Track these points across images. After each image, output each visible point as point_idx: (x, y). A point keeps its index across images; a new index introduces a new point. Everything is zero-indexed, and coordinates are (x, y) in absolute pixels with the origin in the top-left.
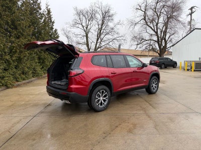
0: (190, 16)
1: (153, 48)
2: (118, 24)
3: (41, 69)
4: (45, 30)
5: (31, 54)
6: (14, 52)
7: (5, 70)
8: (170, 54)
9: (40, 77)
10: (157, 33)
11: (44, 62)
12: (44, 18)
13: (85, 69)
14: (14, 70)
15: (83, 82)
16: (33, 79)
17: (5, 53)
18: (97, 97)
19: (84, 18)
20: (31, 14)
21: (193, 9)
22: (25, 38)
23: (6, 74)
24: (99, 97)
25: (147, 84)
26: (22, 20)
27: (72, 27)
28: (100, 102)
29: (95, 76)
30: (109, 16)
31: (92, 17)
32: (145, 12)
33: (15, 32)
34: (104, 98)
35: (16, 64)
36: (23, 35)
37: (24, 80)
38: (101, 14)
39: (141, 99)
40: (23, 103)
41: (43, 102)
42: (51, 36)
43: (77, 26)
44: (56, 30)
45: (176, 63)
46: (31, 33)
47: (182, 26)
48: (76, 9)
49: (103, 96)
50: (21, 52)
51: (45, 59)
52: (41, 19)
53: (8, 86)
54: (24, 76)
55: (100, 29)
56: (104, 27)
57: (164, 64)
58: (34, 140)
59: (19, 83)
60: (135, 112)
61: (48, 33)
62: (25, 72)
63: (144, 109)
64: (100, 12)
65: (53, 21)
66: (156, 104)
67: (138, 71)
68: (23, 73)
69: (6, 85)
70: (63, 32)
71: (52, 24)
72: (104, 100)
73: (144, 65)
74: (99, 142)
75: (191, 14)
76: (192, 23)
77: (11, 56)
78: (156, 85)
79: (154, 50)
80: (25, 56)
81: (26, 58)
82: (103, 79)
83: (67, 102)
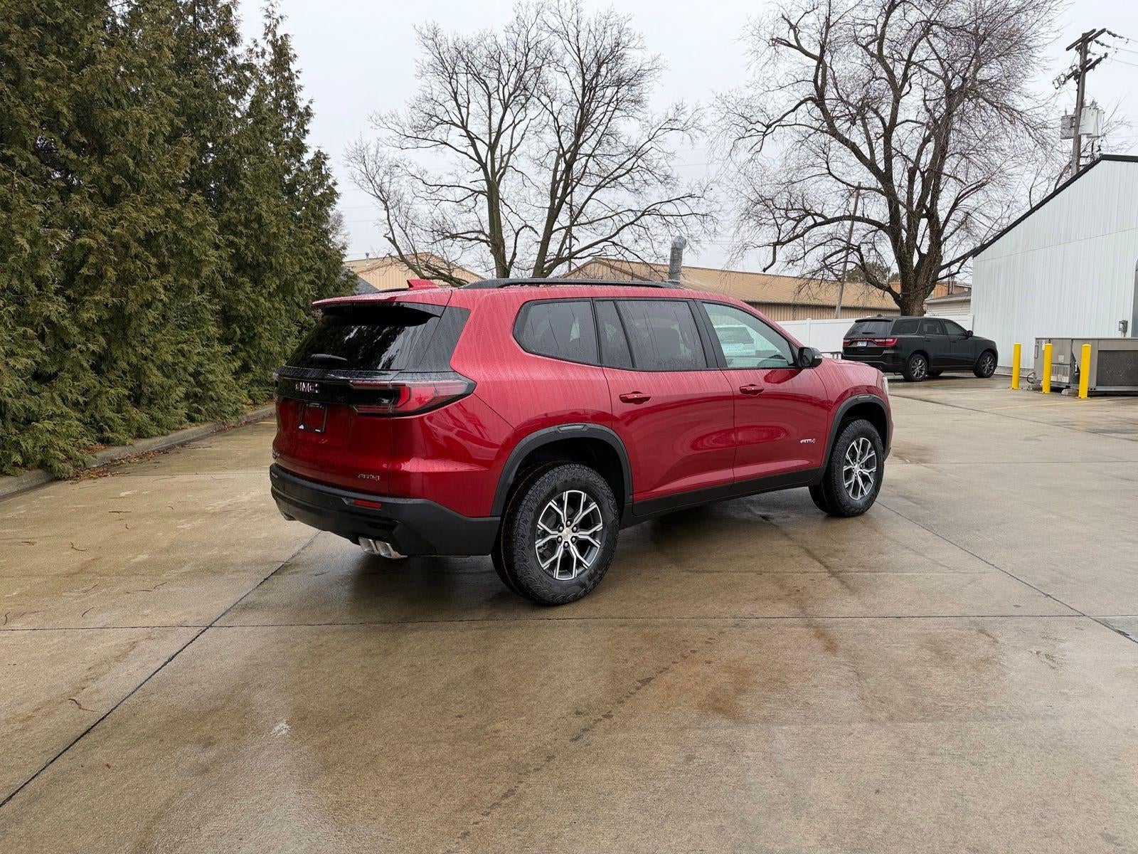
0: (1072, 83)
1: (863, 266)
2: (670, 124)
3: (236, 374)
4: (262, 157)
5: (180, 292)
6: (87, 279)
7: (40, 377)
8: (962, 296)
9: (233, 421)
10: (885, 177)
11: (249, 339)
12: (252, 91)
13: (480, 374)
14: (90, 379)
15: (467, 444)
16: (191, 430)
17: (40, 283)
18: (541, 525)
19: (478, 90)
20: (183, 66)
21: (1092, 47)
22: (151, 203)
23: (46, 401)
24: (557, 524)
25: (819, 463)
26: (135, 100)
27: (410, 143)
28: (559, 553)
29: (537, 413)
30: (619, 83)
31: (521, 85)
32: (820, 60)
33: (96, 169)
34: (584, 535)
35: (98, 344)
36: (137, 185)
37: (141, 434)
38: (573, 71)
39: (784, 542)
40: (142, 557)
41: (251, 554)
42: (290, 189)
43: (439, 133)
44: (319, 159)
45: (990, 351)
46: (181, 175)
47: (1030, 143)
48: (433, 38)
49: (578, 519)
50: (126, 279)
51: (258, 318)
52: (239, 95)
53: (58, 465)
54: (140, 416)
55: (569, 157)
56: (592, 142)
57: (923, 353)
58: (208, 743)
59: (114, 452)
60: (747, 609)
61: (276, 173)
62: (146, 389)
63: (797, 597)
64: (569, 60)
65: (301, 105)
66: (863, 567)
67: (769, 387)
68: (136, 398)
69: (43, 465)
70: (357, 169)
71: (301, 125)
72: (583, 546)
73: (803, 359)
74: (550, 758)
75: (1079, 75)
76: (1088, 126)
77: (74, 304)
78: (867, 465)
79: (868, 274)
80: (148, 305)
81: (152, 314)
82: (578, 427)
83: (385, 550)
